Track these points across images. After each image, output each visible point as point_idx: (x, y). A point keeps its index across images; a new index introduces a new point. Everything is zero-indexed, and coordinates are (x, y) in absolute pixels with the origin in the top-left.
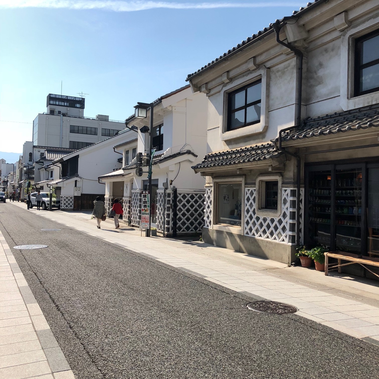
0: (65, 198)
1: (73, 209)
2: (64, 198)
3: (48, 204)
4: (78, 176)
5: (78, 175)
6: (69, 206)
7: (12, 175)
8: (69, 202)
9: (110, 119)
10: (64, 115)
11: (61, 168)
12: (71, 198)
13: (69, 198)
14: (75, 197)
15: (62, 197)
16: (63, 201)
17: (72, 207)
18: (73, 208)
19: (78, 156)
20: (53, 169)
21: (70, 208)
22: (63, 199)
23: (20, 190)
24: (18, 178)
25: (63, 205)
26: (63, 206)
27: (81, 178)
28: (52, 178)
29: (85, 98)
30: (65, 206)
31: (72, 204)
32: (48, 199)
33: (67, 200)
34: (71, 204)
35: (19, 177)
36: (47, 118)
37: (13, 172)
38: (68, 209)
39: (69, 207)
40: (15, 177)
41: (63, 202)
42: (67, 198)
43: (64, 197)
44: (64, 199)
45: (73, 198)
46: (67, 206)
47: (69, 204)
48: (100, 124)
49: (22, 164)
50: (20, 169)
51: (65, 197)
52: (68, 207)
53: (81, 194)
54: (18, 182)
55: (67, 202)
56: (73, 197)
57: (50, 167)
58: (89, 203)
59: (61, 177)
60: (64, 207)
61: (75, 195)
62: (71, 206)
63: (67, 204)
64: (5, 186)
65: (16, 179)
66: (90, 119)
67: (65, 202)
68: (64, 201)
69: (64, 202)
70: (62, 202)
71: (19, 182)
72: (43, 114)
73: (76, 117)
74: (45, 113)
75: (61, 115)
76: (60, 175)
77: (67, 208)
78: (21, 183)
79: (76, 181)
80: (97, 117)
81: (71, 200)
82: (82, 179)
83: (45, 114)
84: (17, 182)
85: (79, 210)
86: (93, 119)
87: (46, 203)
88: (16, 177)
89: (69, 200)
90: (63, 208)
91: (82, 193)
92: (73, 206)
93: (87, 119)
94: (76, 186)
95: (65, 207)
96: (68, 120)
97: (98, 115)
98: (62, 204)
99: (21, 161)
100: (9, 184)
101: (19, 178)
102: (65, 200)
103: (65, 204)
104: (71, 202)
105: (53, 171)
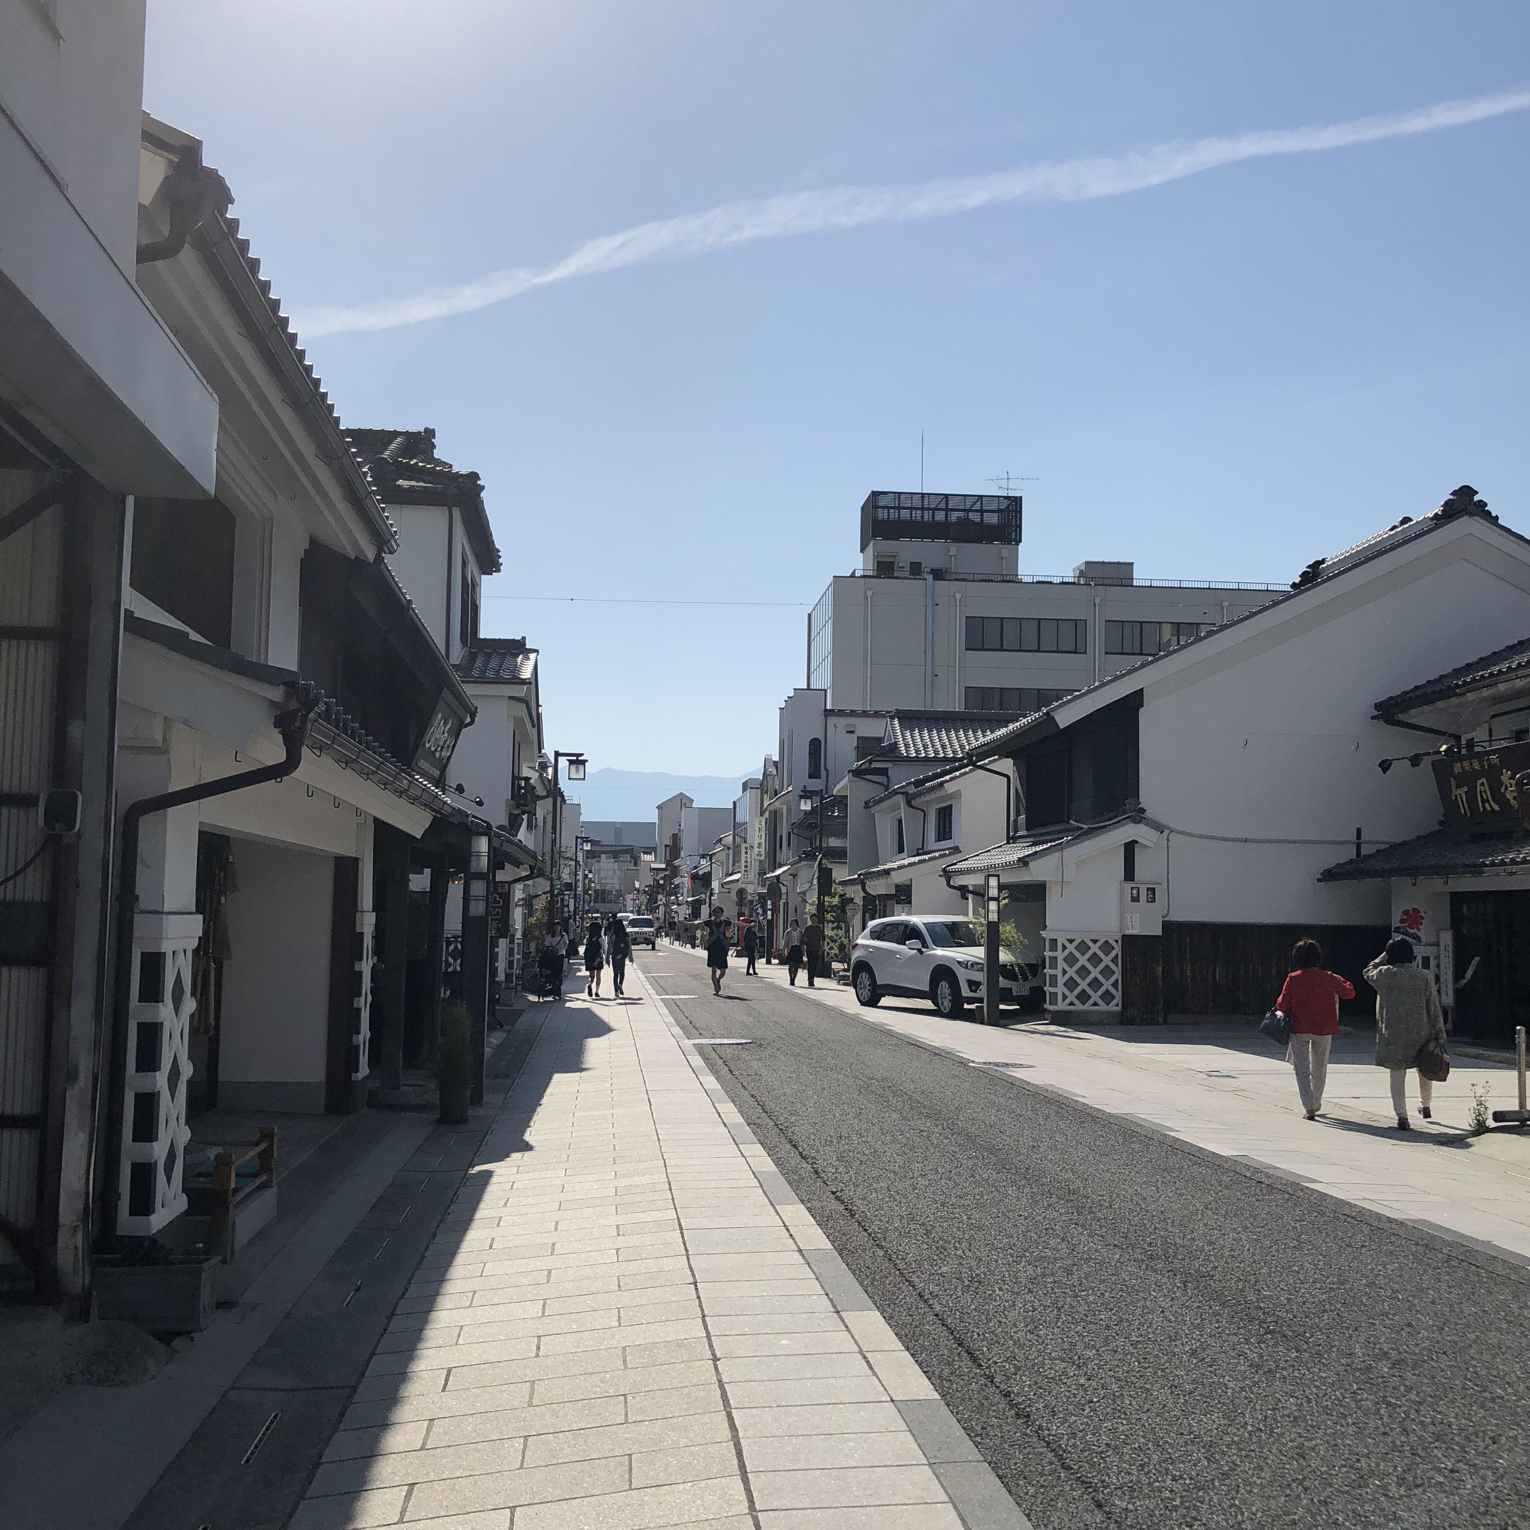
0: (1071, 948)
1: (1122, 1013)
2: (1064, 948)
3: (974, 985)
4: (1139, 816)
5: (1143, 811)
6: (1095, 996)
7: (729, 848)
8: (1095, 973)
9: (1140, 577)
10: (939, 575)
11: (1015, 783)
12: (1107, 947)
13: (1095, 948)
14: (1128, 941)
15: (1054, 942)
16: (1061, 964)
17: (1114, 1002)
18: (1119, 1008)
19: (1135, 701)
20: (957, 795)
21: (1103, 1007)
22: (1060, 955)
23: (775, 910)
24: (759, 855)
25: (1060, 989)
26: (1065, 997)
27: (1159, 828)
28: (948, 844)
29: (1021, 498)
30: (1071, 997)
31: (1115, 985)
32: (978, 953)
33: (1083, 960)
34: (1107, 985)
35: (763, 852)
36: (870, 593)
37: (734, 835)
38: (1090, 1012)
39: (1096, 1004)
40: (746, 853)
41: (1059, 972)
42: (1083, 947)
43: (1067, 944)
44: (1067, 952)
45: (1117, 950)
46: (1083, 997)
47: (1095, 984)
48: (1097, 601)
49: (776, 795)
50: (767, 815)
51: (1071, 941)
52: (1091, 1001)
53: (1166, 925)
54: (762, 873)
55: (1083, 972)
56: (1114, 944)
57: (941, 784)
58: (1214, 975)
59: (1016, 831)
60: (1068, 1001)
61: (1128, 932)
62: (1107, 997)
63: (1083, 985)
64: (703, 896)
65: (749, 865)
66: (1051, 583)
67: (1071, 972)
68: (1067, 968)
69: (1065, 972)
70: (1053, 972)
71: (765, 874)
72: (853, 576)
73: (992, 581)
74: (858, 574)
75: (926, 576)
76: (1012, 819)
77: (1087, 1007)
78: (778, 877)
79: (1130, 848)
80: (1082, 574)
81: (1107, 960)
82: (1166, 832)
83: (861, 577)
84: (753, 875)
85: (1152, 1022)
86: (1062, 583)
87: (962, 975)
88: (748, 856)
89: (1095, 960)
90: (1061, 1006)
91: (1170, 918)
92: (1118, 995)
93: (1038, 582)
94: (1129, 875)
95: (1076, 1001)
96: (958, 596)
97: (1087, 563)
98: (1054, 983)
99: (770, 782)
100: (715, 885)
101: (763, 858)
102: (1071, 960)
103: (1071, 984)
104: (1107, 972)
105: (950, 807)
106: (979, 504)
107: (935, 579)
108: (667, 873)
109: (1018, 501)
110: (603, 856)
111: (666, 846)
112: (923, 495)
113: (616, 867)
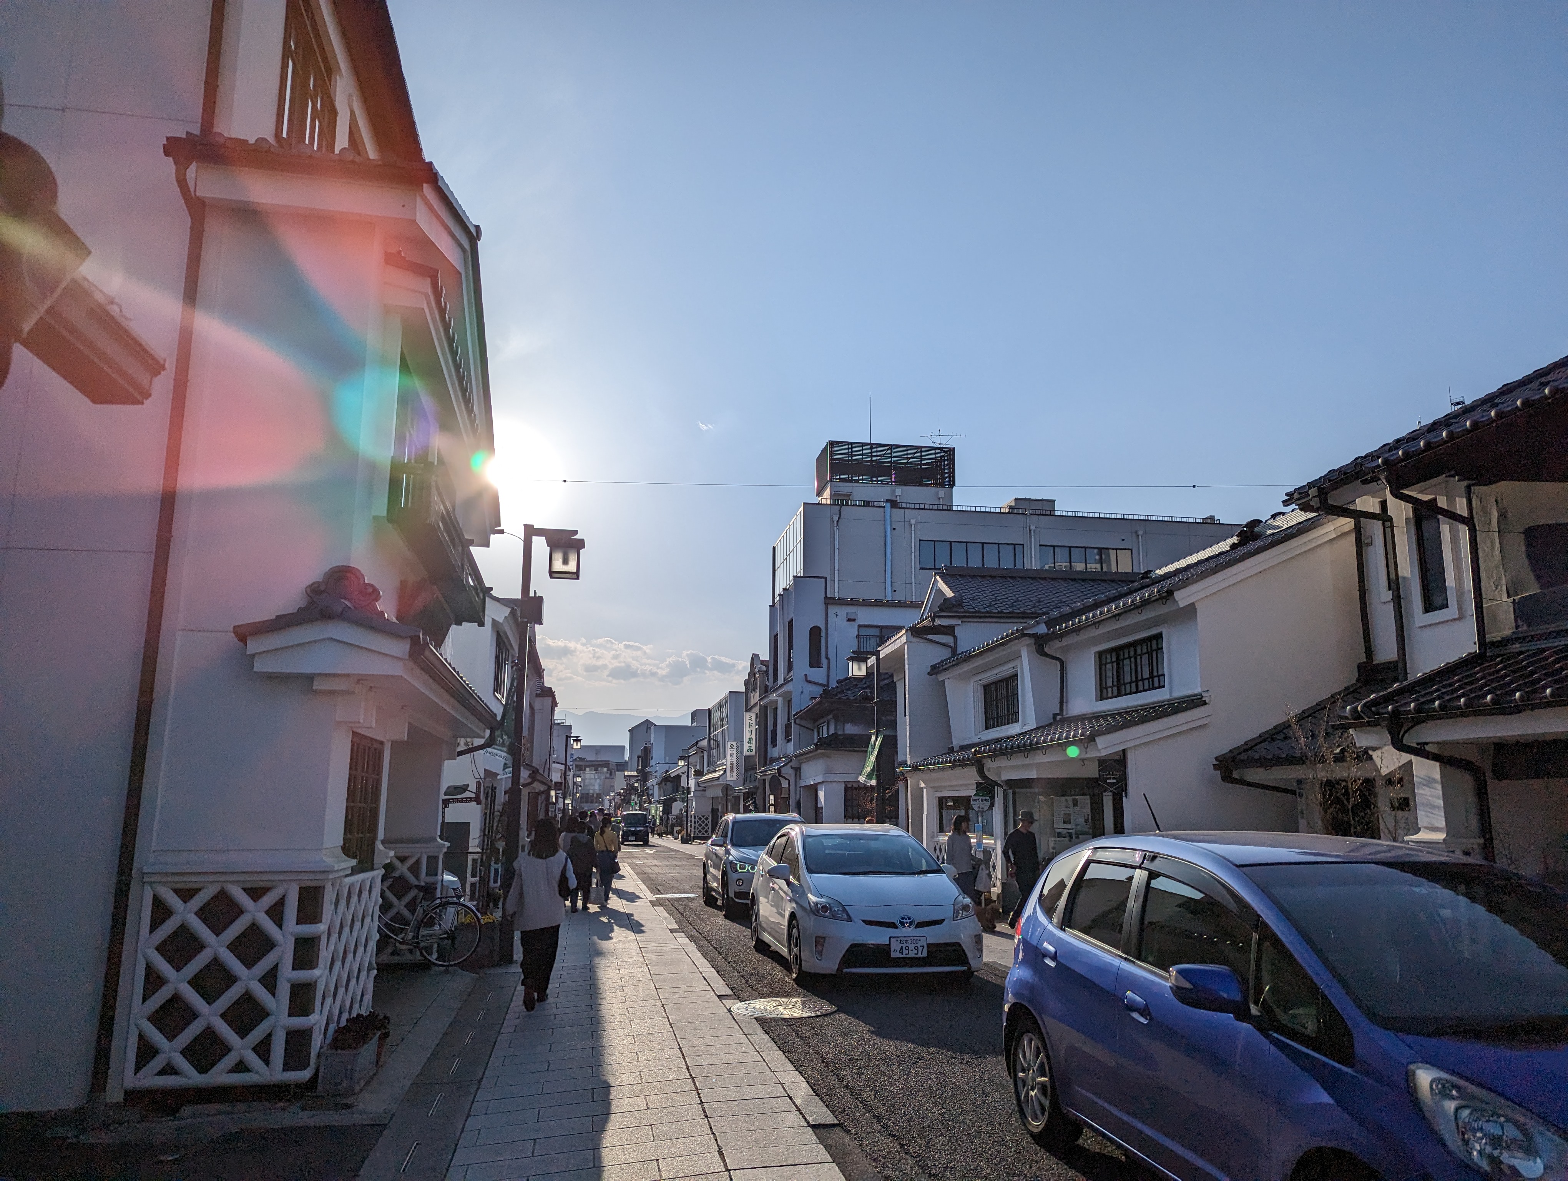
24: (750, 750)
29: (954, 449)
35: (753, 747)
36: (836, 518)
37: (709, 738)
48: (1033, 527)
75: (884, 505)
78: (779, 770)
80: (1014, 507)
96: (913, 522)
97: (1016, 499)
105: (1159, 636)
106: (919, 453)
107: (892, 507)
108: (639, 778)
109: (951, 452)
110: (587, 769)
111: (638, 757)
112: (871, 445)
113: (596, 777)
